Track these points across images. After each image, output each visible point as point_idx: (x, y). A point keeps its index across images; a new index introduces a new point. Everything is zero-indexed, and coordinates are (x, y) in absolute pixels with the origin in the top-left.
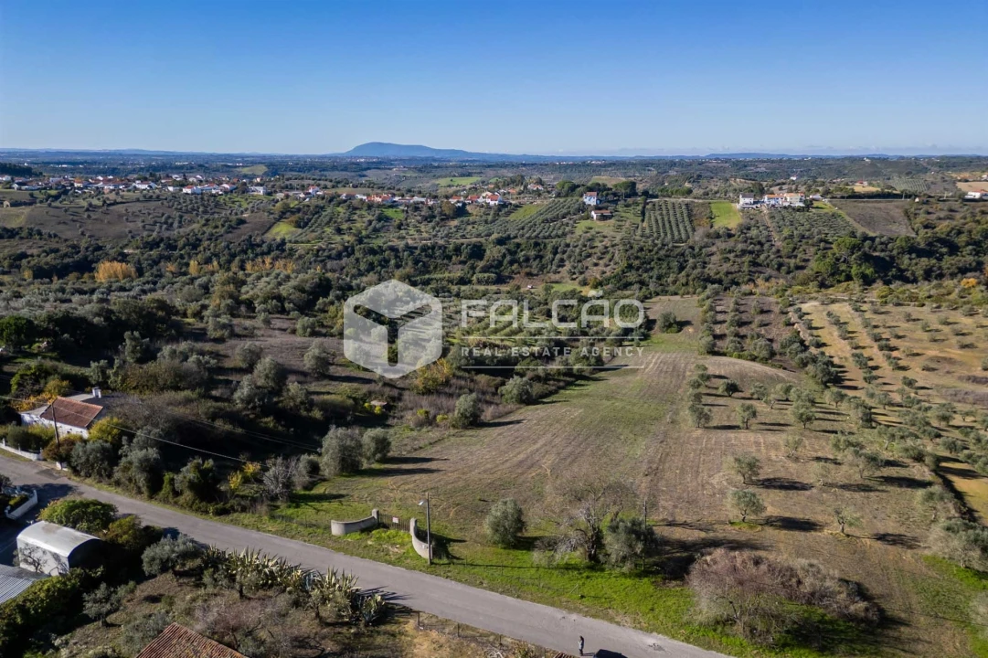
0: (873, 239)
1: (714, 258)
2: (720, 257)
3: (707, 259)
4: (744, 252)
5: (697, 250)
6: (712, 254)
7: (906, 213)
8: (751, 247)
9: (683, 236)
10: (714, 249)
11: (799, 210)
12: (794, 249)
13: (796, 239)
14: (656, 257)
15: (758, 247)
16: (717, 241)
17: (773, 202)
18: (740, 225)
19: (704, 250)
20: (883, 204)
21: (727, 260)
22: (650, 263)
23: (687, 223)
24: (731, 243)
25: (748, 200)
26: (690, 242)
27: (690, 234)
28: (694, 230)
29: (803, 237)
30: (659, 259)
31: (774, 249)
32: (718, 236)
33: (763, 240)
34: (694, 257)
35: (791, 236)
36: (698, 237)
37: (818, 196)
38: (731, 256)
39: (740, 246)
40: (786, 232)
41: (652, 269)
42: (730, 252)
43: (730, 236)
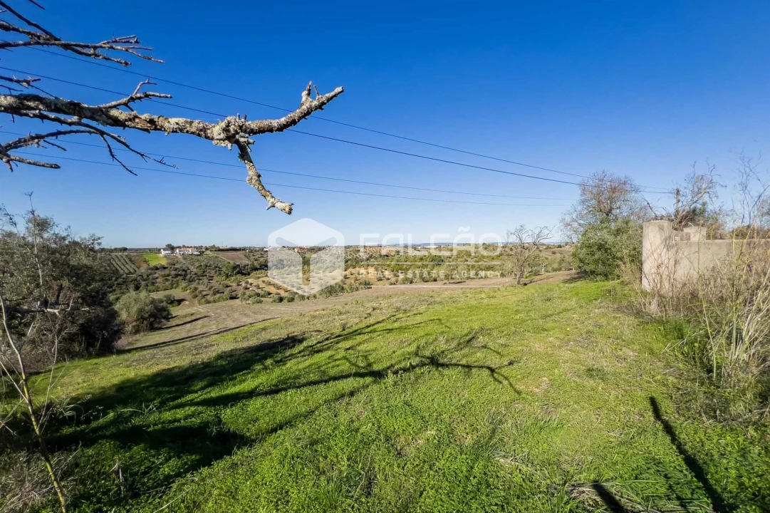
0: (239, 265)
1: (157, 280)
2: (162, 279)
3: (154, 281)
4: (177, 276)
5: (145, 277)
6: (157, 278)
7: (245, 256)
8: (179, 273)
9: (132, 271)
10: (156, 275)
11: (198, 255)
12: (204, 272)
13: (203, 268)
14: (116, 282)
15: (183, 273)
16: (157, 271)
17: (181, 253)
18: (168, 263)
19: (151, 277)
20: (234, 253)
21: (167, 280)
22: (112, 287)
23: (131, 264)
24: (167, 272)
25: (167, 252)
26: (138, 272)
27: (137, 269)
28: (138, 268)
29: (207, 266)
30: (118, 284)
31: (193, 273)
32: (157, 269)
33: (186, 269)
34: (144, 280)
35: (201, 266)
36: (143, 270)
37: (204, 250)
38: (169, 278)
39: (173, 273)
40: (197, 264)
41: (115, 290)
42: (168, 275)
43: (165, 268)
